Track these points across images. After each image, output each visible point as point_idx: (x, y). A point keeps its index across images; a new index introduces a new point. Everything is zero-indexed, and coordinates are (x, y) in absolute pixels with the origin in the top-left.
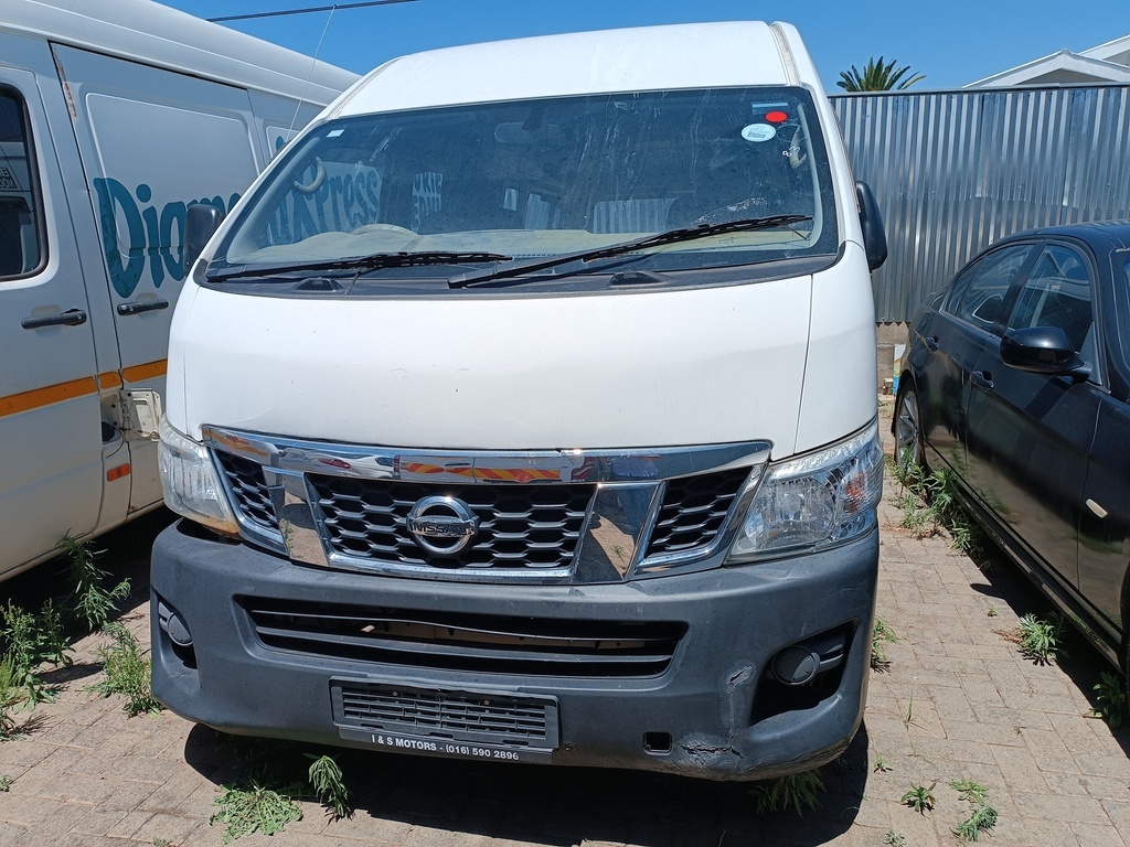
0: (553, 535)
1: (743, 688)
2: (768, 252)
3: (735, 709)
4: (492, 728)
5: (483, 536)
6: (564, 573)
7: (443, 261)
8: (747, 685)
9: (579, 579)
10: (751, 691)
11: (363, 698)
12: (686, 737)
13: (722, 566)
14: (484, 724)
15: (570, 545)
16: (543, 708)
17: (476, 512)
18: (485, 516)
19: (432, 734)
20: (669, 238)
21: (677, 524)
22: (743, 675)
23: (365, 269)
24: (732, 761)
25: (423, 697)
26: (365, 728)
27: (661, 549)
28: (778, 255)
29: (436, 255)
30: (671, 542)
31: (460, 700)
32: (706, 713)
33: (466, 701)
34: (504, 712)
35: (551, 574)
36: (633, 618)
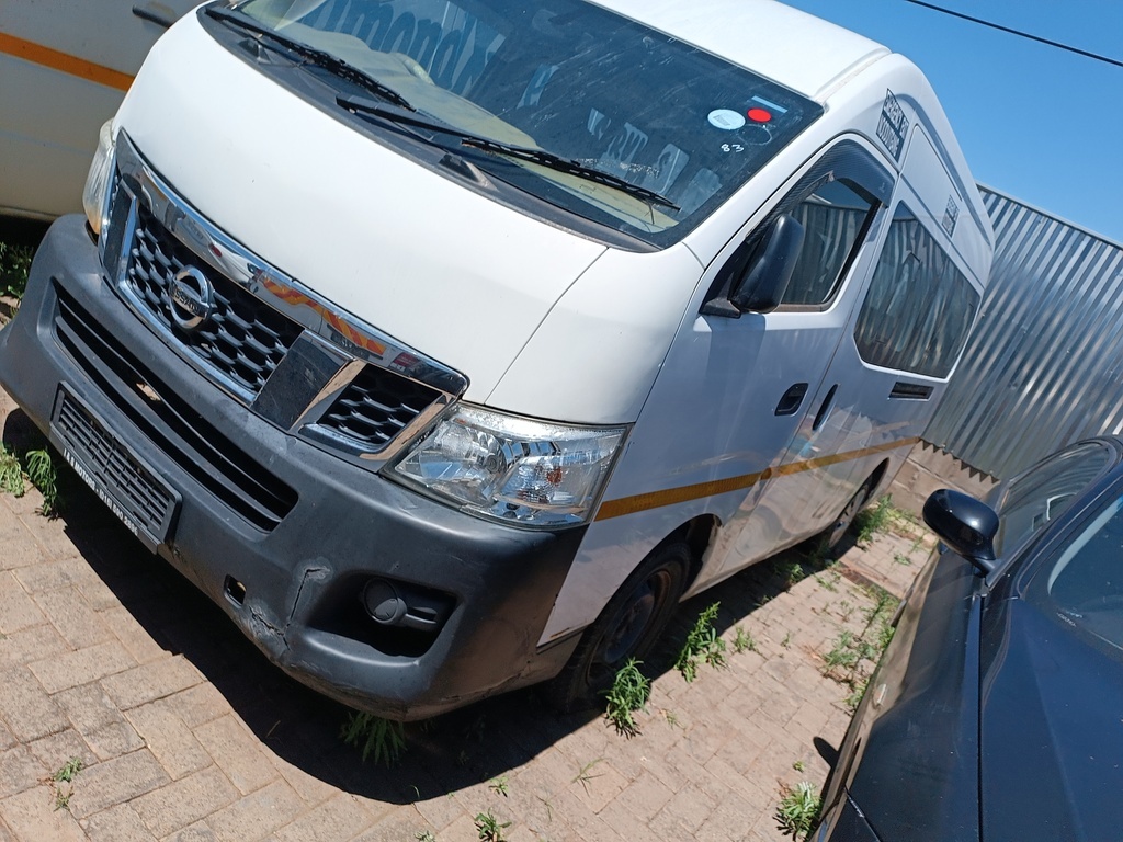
0: (258, 358)
1: (315, 585)
2: (609, 215)
3: (302, 600)
4: (133, 496)
5: (211, 326)
6: (250, 396)
7: (366, 86)
8: (319, 585)
9: (257, 408)
10: (320, 592)
11: (74, 414)
12: (254, 600)
13: (377, 474)
14: (129, 488)
15: (266, 373)
16: (168, 500)
17: (217, 301)
18: (221, 309)
19: (97, 474)
20: (542, 159)
21: (358, 409)
22: (320, 573)
23: (312, 62)
24: (281, 648)
25: (106, 438)
26: (65, 440)
27: (334, 424)
28: (614, 222)
29: (365, 77)
30: (346, 423)
31: (124, 456)
32: (276, 588)
33: (128, 461)
34: (145, 487)
35: (241, 391)
36: (263, 463)
